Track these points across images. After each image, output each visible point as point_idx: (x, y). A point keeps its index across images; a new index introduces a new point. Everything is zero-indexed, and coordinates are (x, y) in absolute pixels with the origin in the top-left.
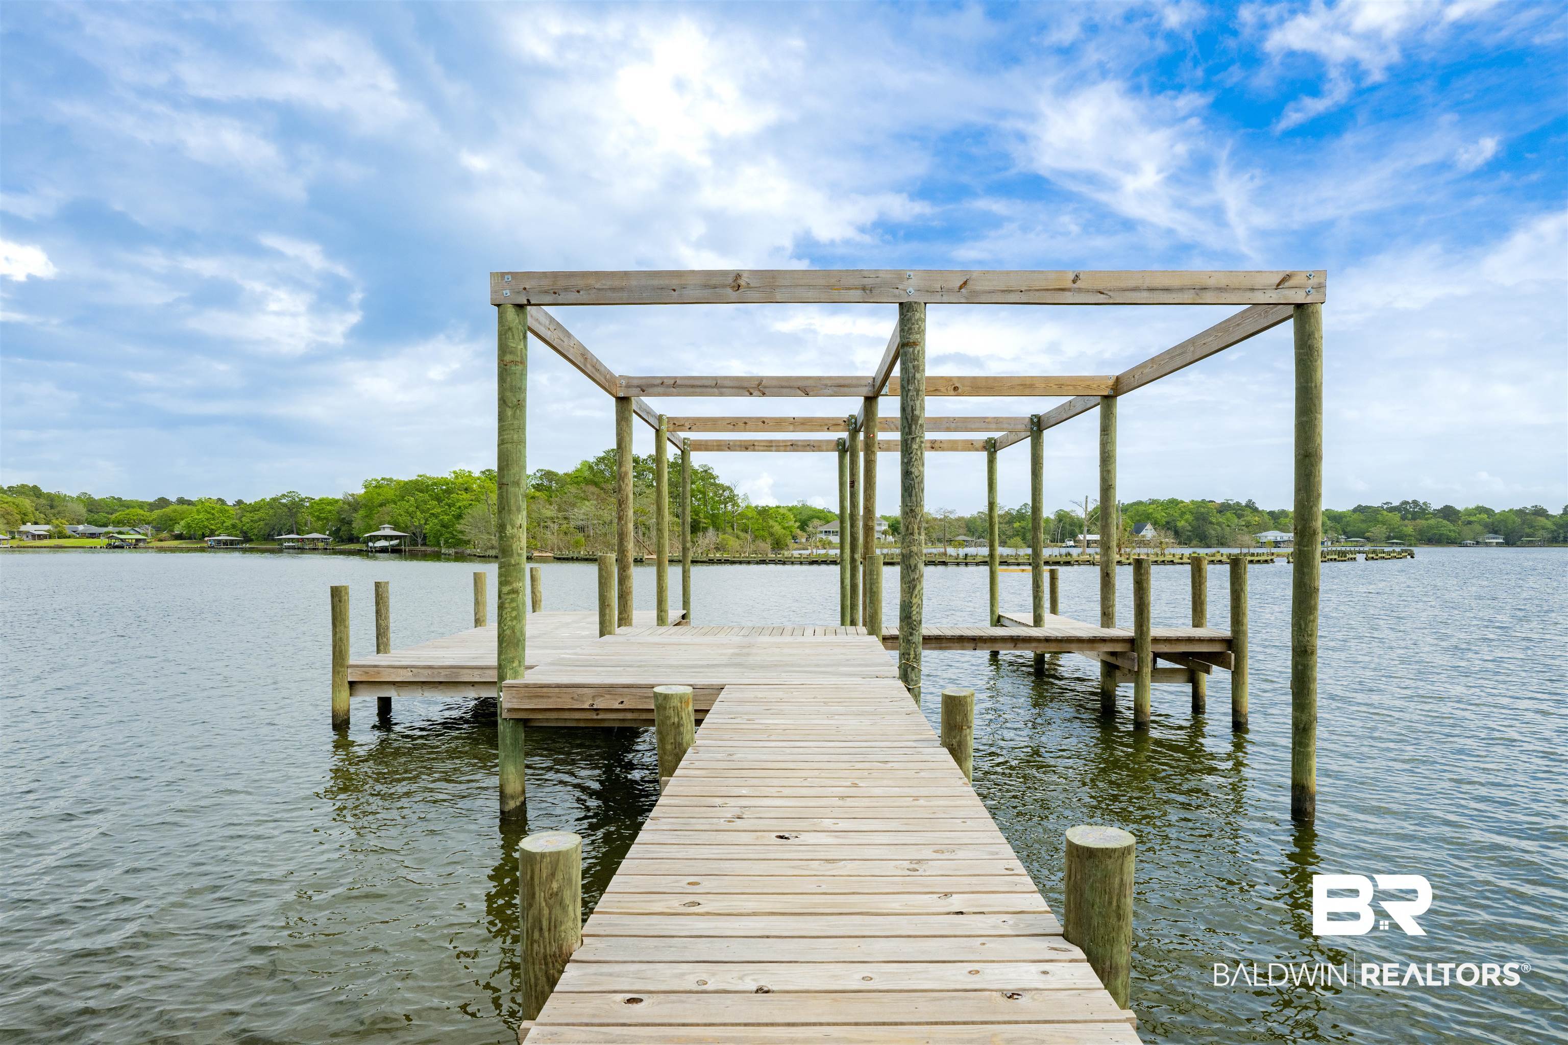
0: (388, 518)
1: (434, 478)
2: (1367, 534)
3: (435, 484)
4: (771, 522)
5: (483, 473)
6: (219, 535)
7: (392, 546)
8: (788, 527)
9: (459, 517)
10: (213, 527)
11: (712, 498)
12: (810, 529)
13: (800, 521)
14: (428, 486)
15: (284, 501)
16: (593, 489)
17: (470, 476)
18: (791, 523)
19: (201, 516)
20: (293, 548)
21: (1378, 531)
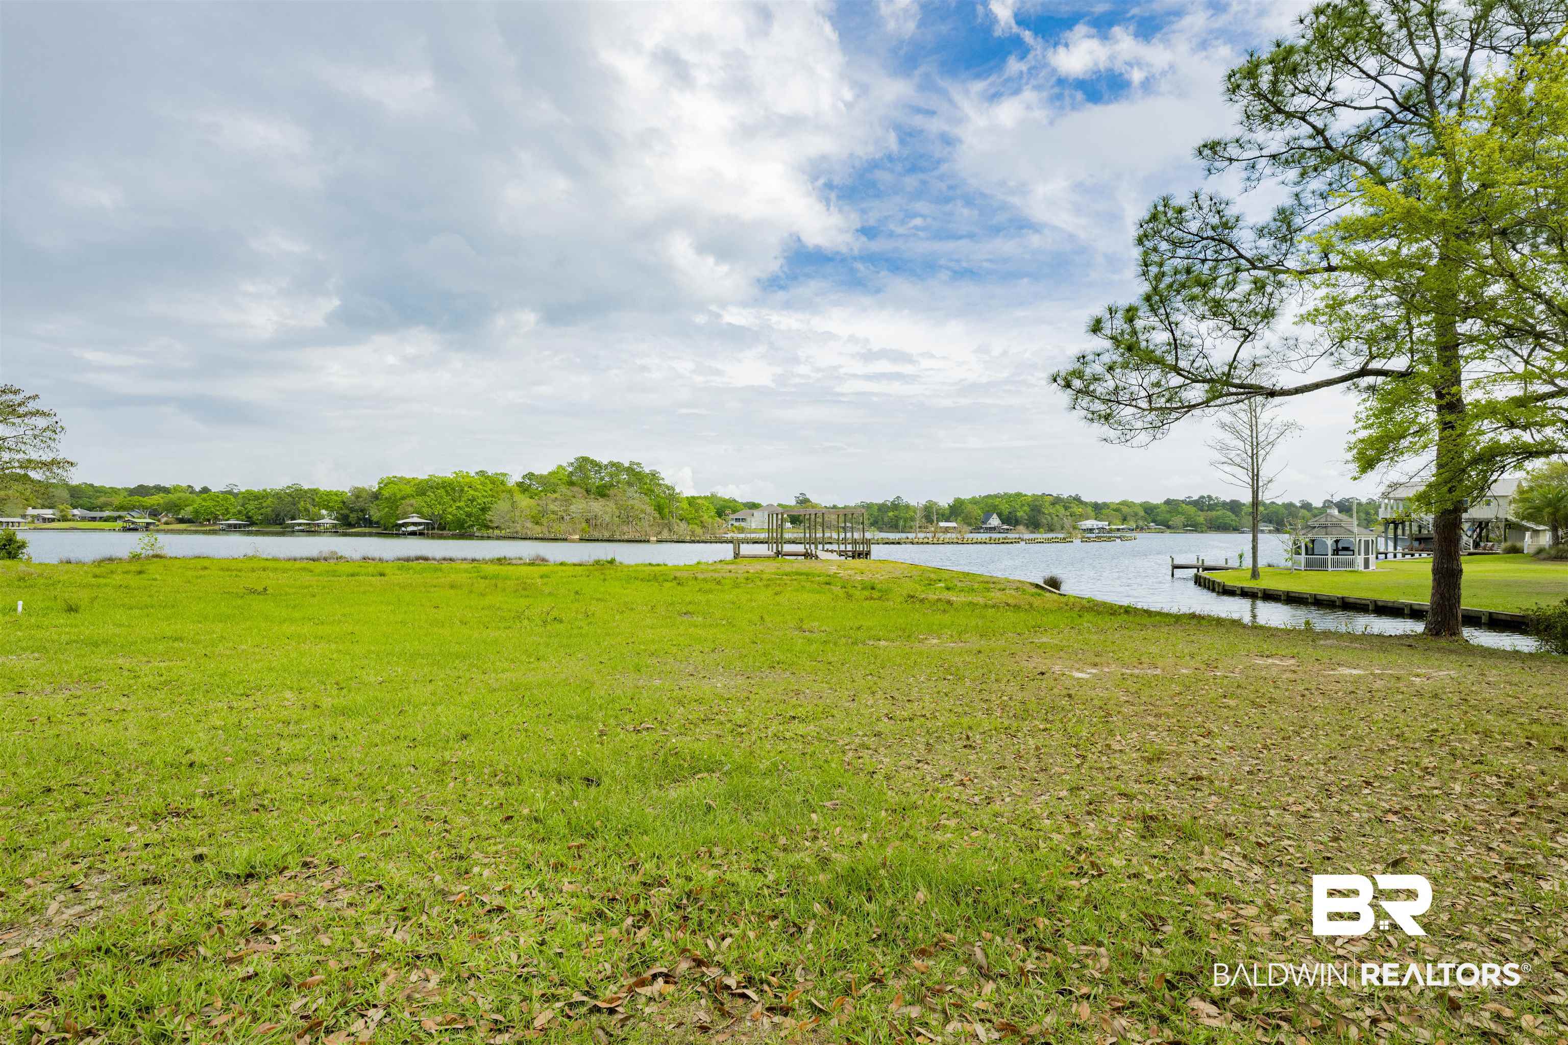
0: (412, 509)
2: (1170, 523)
4: (701, 513)
5: (478, 473)
6: (227, 520)
7: (418, 530)
8: (712, 517)
9: (485, 509)
10: (219, 513)
11: (661, 495)
16: (575, 488)
17: (469, 476)
18: (713, 513)
20: (303, 531)
21: (1178, 520)
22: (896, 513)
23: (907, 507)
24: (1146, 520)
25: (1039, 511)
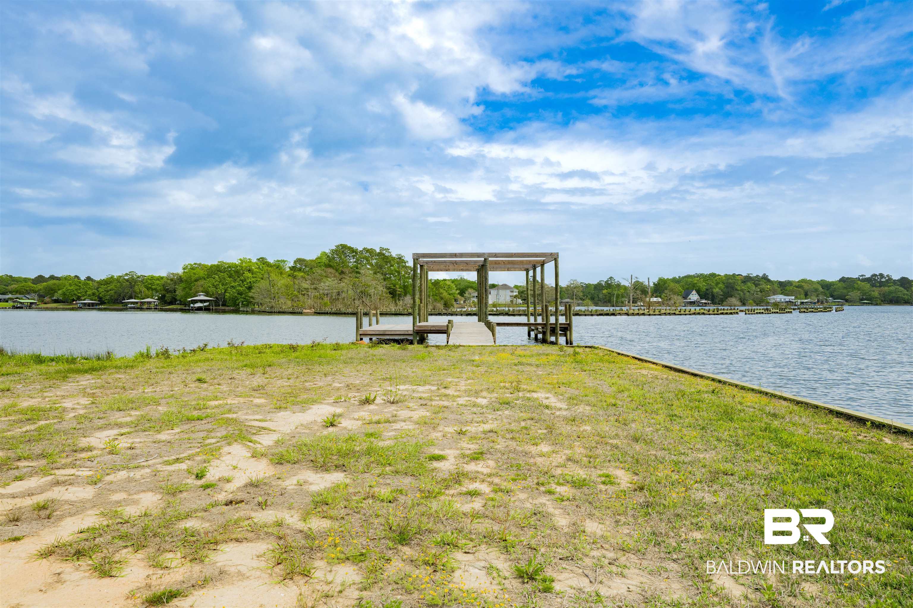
0: (201, 289)
1: (228, 263)
2: (847, 297)
3: (229, 267)
4: (441, 291)
5: (258, 259)
6: (84, 300)
7: (205, 306)
8: (452, 294)
9: (250, 288)
10: (79, 295)
11: (404, 275)
12: (466, 295)
13: (459, 289)
14: (225, 268)
15: (126, 278)
16: (330, 270)
17: (251, 262)
18: (454, 291)
19: (72, 288)
20: (134, 308)
21: (855, 295)
22: (609, 290)
23: (619, 286)
24: (825, 295)
25: (733, 288)
